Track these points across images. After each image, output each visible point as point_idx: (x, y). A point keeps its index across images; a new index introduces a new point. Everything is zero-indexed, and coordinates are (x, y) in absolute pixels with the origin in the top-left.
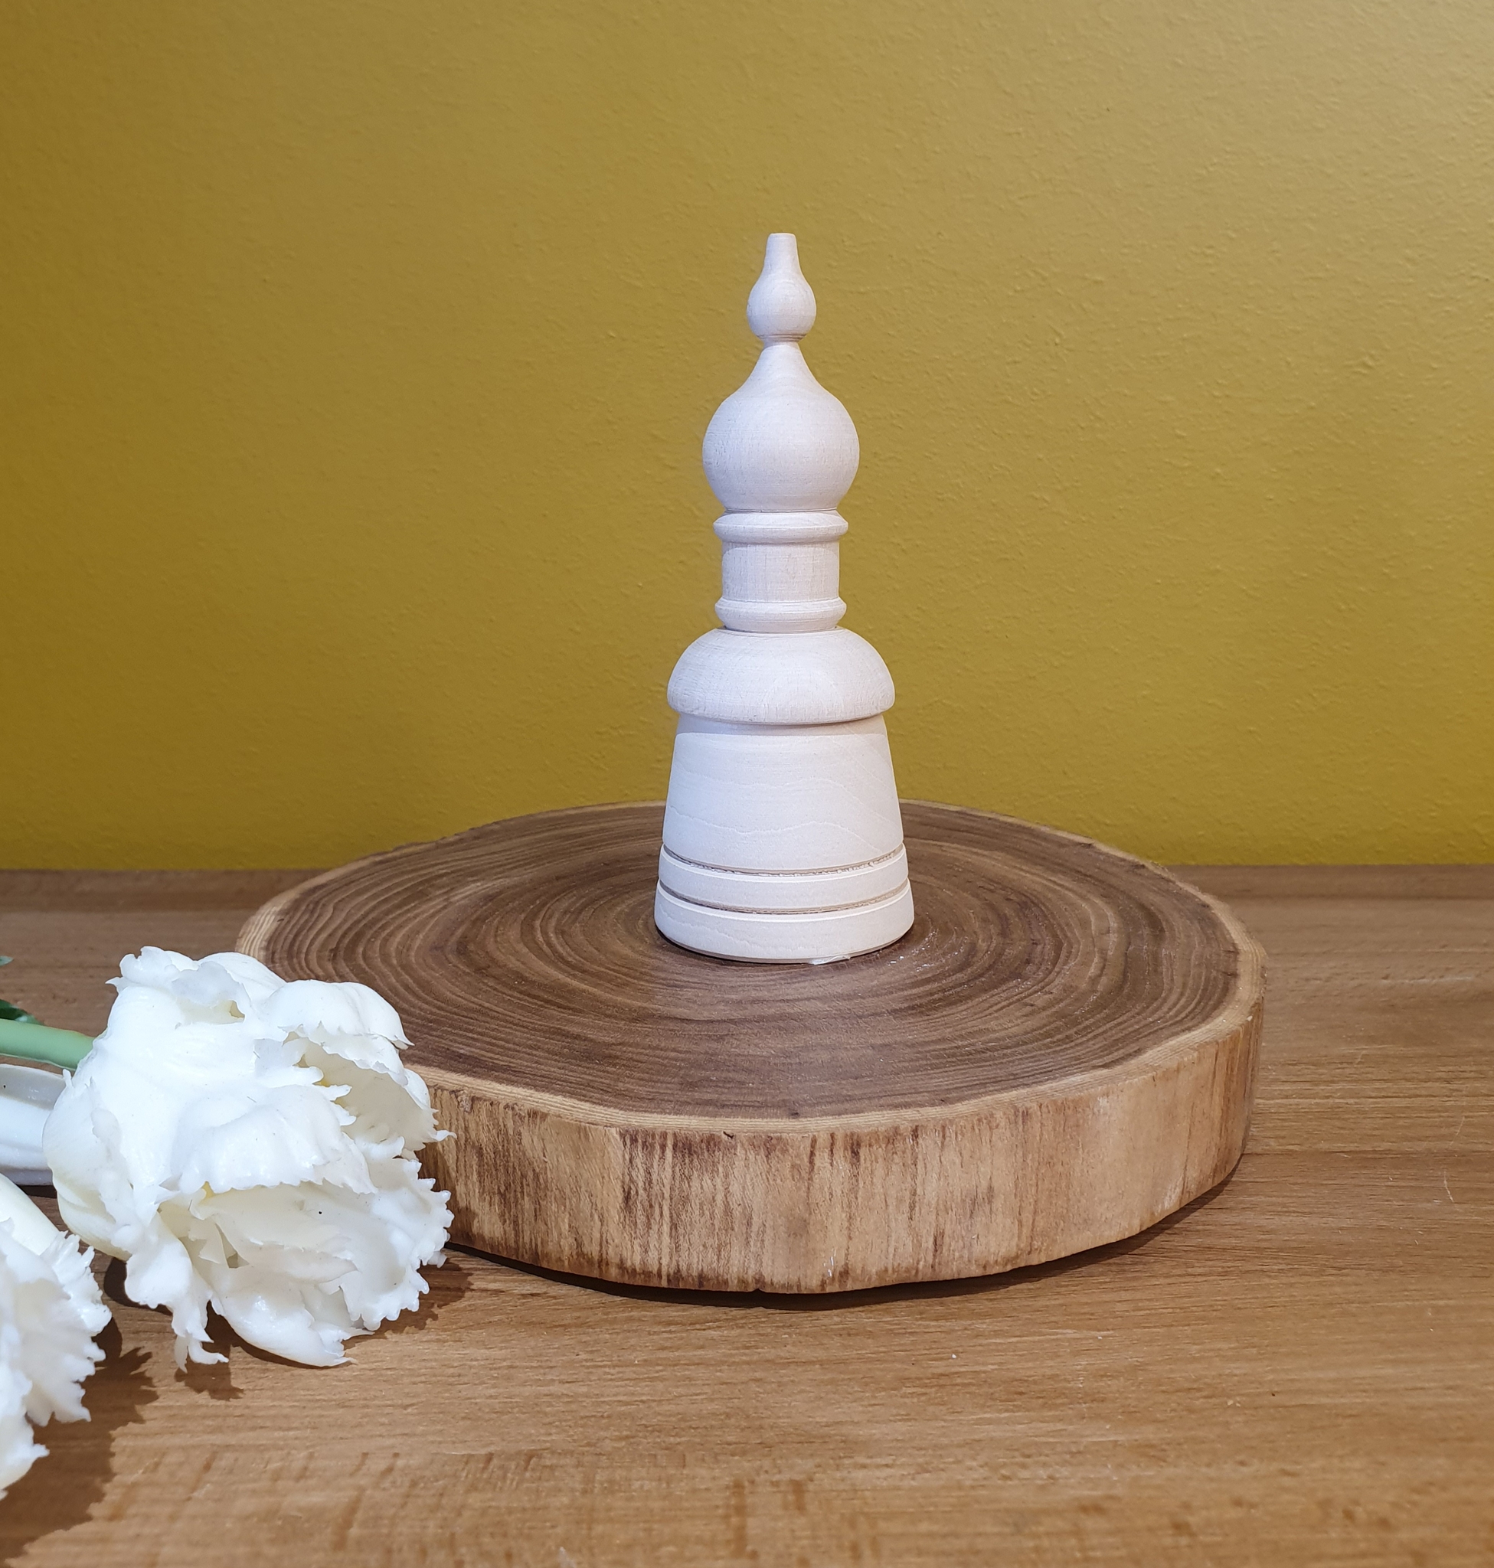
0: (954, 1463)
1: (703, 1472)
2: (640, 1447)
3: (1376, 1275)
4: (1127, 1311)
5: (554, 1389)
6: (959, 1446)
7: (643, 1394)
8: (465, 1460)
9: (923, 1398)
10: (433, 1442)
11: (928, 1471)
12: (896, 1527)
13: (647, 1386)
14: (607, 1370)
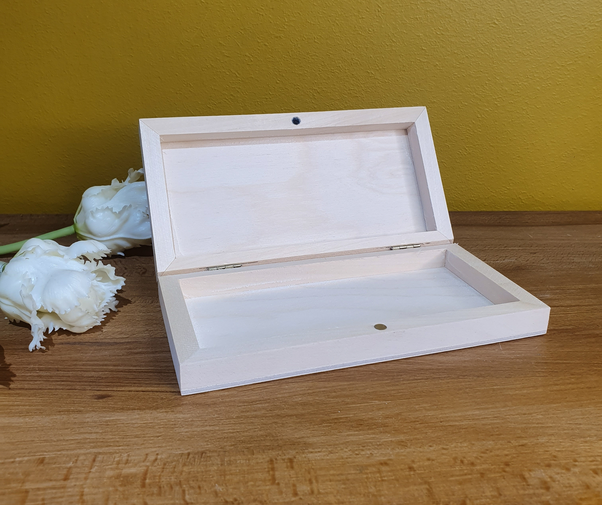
0: (340, 450)
1: (260, 456)
2: (239, 448)
3: (475, 378)
4: (395, 393)
5: (208, 428)
6: (342, 444)
7: (238, 429)
8: (180, 455)
9: (330, 427)
10: (169, 449)
11: (332, 453)
12: (322, 473)
13: (239, 426)
14: (225, 421)
